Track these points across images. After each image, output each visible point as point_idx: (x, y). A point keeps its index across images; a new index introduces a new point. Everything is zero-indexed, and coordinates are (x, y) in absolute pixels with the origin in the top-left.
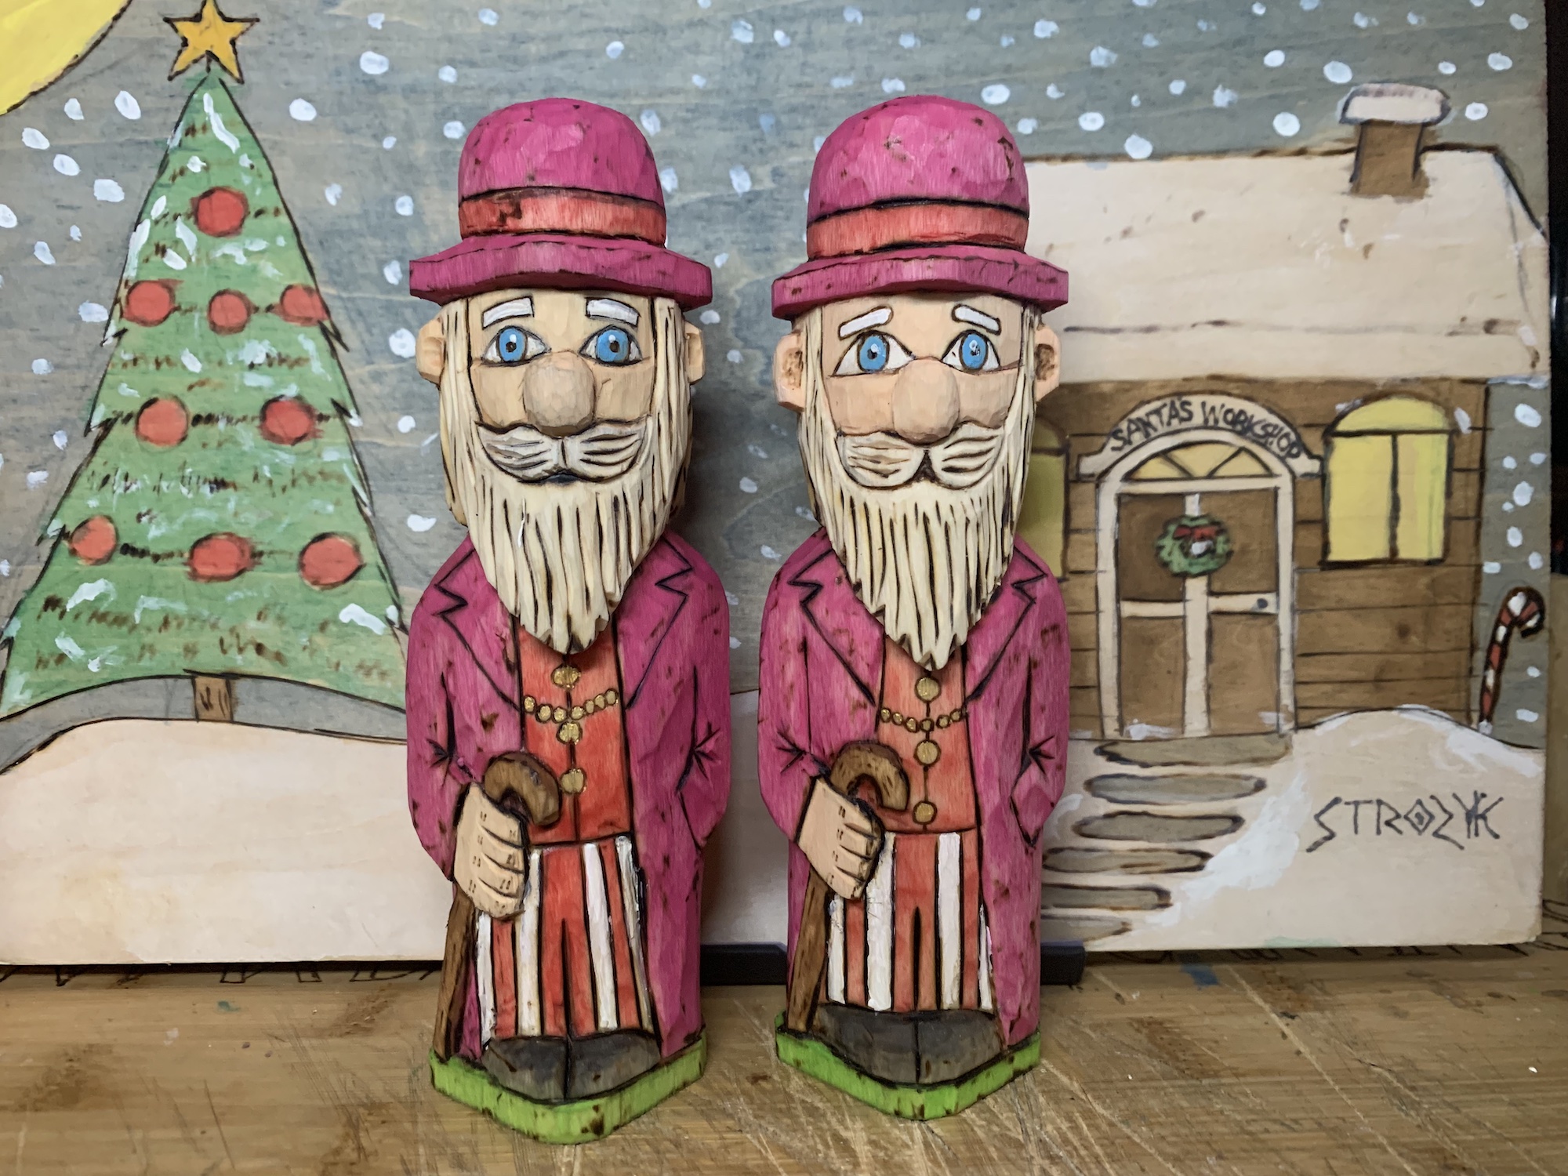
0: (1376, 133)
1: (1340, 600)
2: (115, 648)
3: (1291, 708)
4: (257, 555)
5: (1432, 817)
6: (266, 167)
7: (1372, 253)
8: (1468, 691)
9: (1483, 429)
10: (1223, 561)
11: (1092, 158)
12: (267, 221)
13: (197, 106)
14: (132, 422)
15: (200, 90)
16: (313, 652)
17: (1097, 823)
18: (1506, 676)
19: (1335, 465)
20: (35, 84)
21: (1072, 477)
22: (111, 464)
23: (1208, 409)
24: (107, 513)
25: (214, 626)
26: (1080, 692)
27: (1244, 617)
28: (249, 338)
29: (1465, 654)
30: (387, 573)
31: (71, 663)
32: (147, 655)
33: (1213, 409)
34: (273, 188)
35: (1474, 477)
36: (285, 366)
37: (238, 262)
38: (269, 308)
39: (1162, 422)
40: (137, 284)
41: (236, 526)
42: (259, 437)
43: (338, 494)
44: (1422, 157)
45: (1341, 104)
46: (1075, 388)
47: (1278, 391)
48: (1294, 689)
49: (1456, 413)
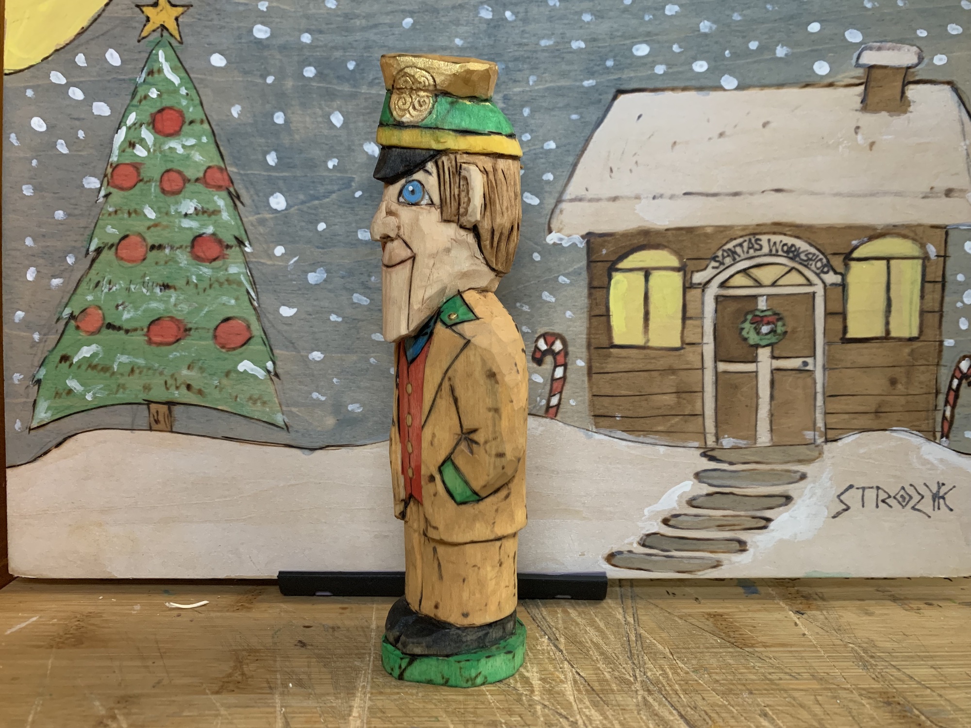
0: (876, 73)
1: (855, 362)
2: (102, 386)
3: (823, 429)
4: (188, 330)
5: (911, 497)
6: (196, 95)
7: (874, 148)
8: (934, 419)
9: (944, 256)
10: (781, 337)
11: (700, 89)
12: (197, 127)
13: (155, 57)
14: (114, 249)
15: (157, 48)
16: (221, 390)
17: (701, 499)
18: (957, 411)
19: (851, 279)
20: (58, 44)
21: (687, 285)
22: (101, 274)
23: (772, 244)
24: (98, 304)
25: (161, 373)
26: (693, 418)
27: (794, 372)
28: (184, 198)
29: (932, 396)
30: (267, 341)
31: (75, 395)
32: (121, 390)
33: (775, 243)
34: (200, 107)
35: (939, 286)
36: (206, 215)
37: (178, 152)
38: (197, 180)
39: (743, 251)
40: (117, 165)
41: (175, 312)
42: (190, 258)
43: (238, 293)
44: (906, 88)
45: (855, 55)
46: (690, 230)
47: (815, 232)
48: (825, 417)
49: (927, 246)
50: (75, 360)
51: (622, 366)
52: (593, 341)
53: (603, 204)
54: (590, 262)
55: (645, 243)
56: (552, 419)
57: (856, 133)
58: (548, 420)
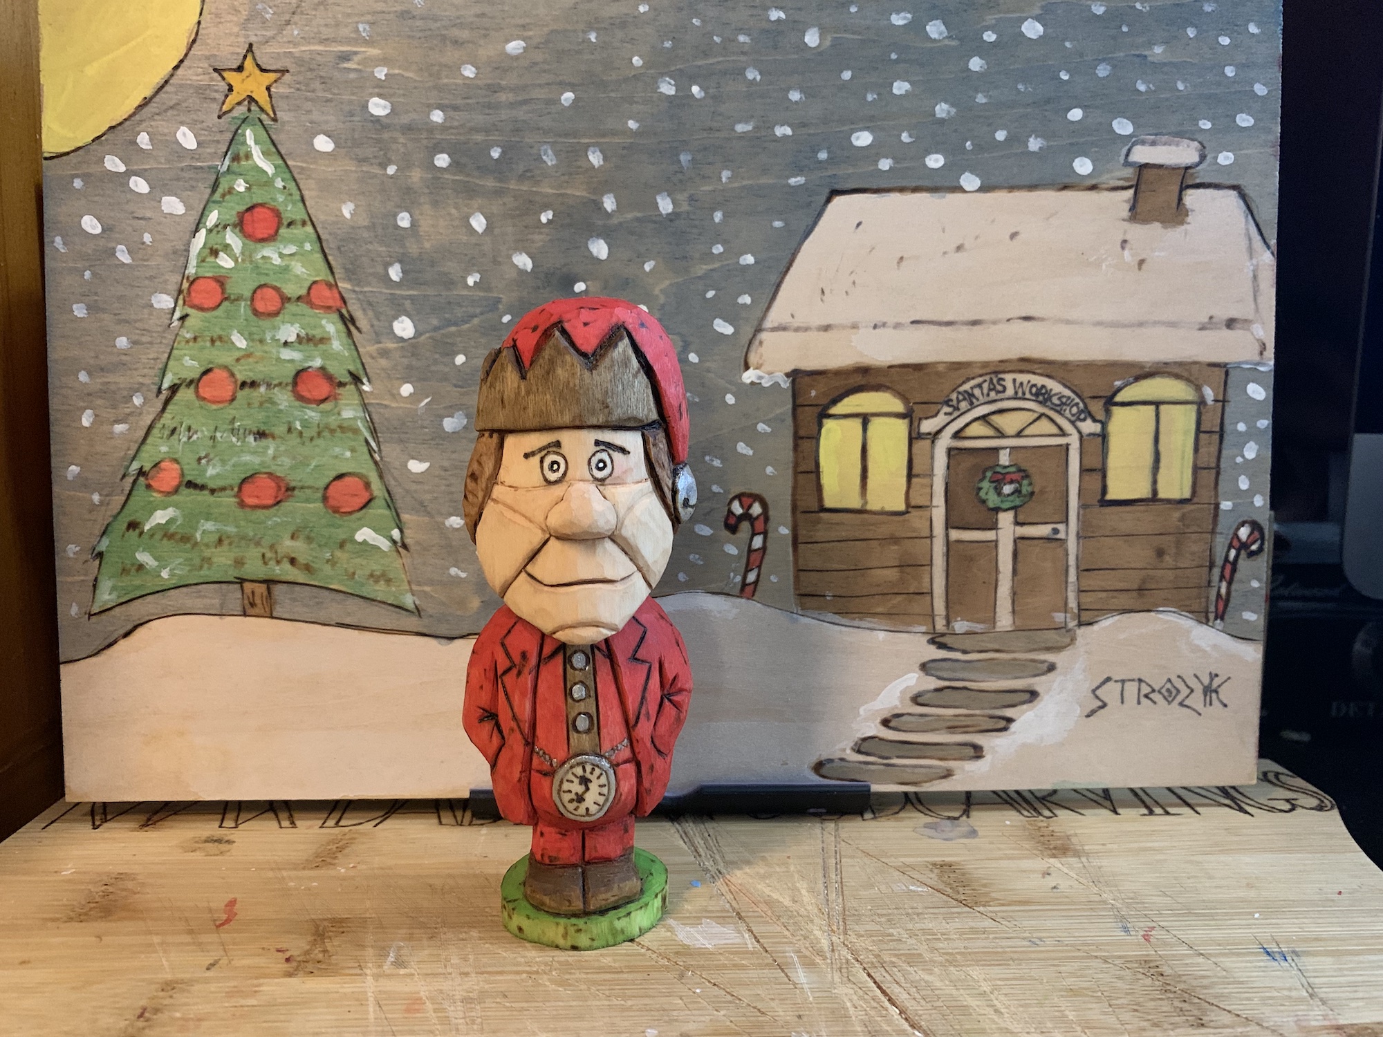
0: (1147, 174)
1: (1114, 529)
2: (181, 560)
3: (1076, 611)
4: (290, 490)
5: (1178, 691)
6: (296, 188)
7: (1144, 266)
8: (1207, 597)
9: (1223, 401)
10: (1026, 499)
11: (934, 190)
12: (297, 231)
13: (241, 139)
14: (192, 387)
15: (243, 126)
16: (334, 565)
17: (929, 695)
18: (1234, 587)
19: (1113, 428)
20: (112, 120)
21: (914, 435)
22: (178, 418)
23: (1017, 385)
24: (176, 456)
25: (258, 544)
26: (918, 597)
27: (1041, 541)
28: (283, 322)
29: (1207, 569)
30: (391, 504)
31: (148, 572)
32: (206, 566)
33: (1021, 384)
34: (301, 205)
35: (1216, 437)
36: (311, 346)
37: (274, 262)
38: (299, 298)
39: (983, 394)
40: (194, 280)
41: (274, 468)
42: (292, 399)
43: (353, 443)
44: (1184, 193)
45: (1124, 151)
46: (918, 367)
47: (1071, 371)
48: (1078, 597)
49: (1203, 389)
50: (147, 528)
51: (833, 535)
52: (799, 503)
53: (813, 335)
54: (795, 407)
55: (863, 383)
56: (748, 599)
57: (1123, 248)
58: (743, 600)
